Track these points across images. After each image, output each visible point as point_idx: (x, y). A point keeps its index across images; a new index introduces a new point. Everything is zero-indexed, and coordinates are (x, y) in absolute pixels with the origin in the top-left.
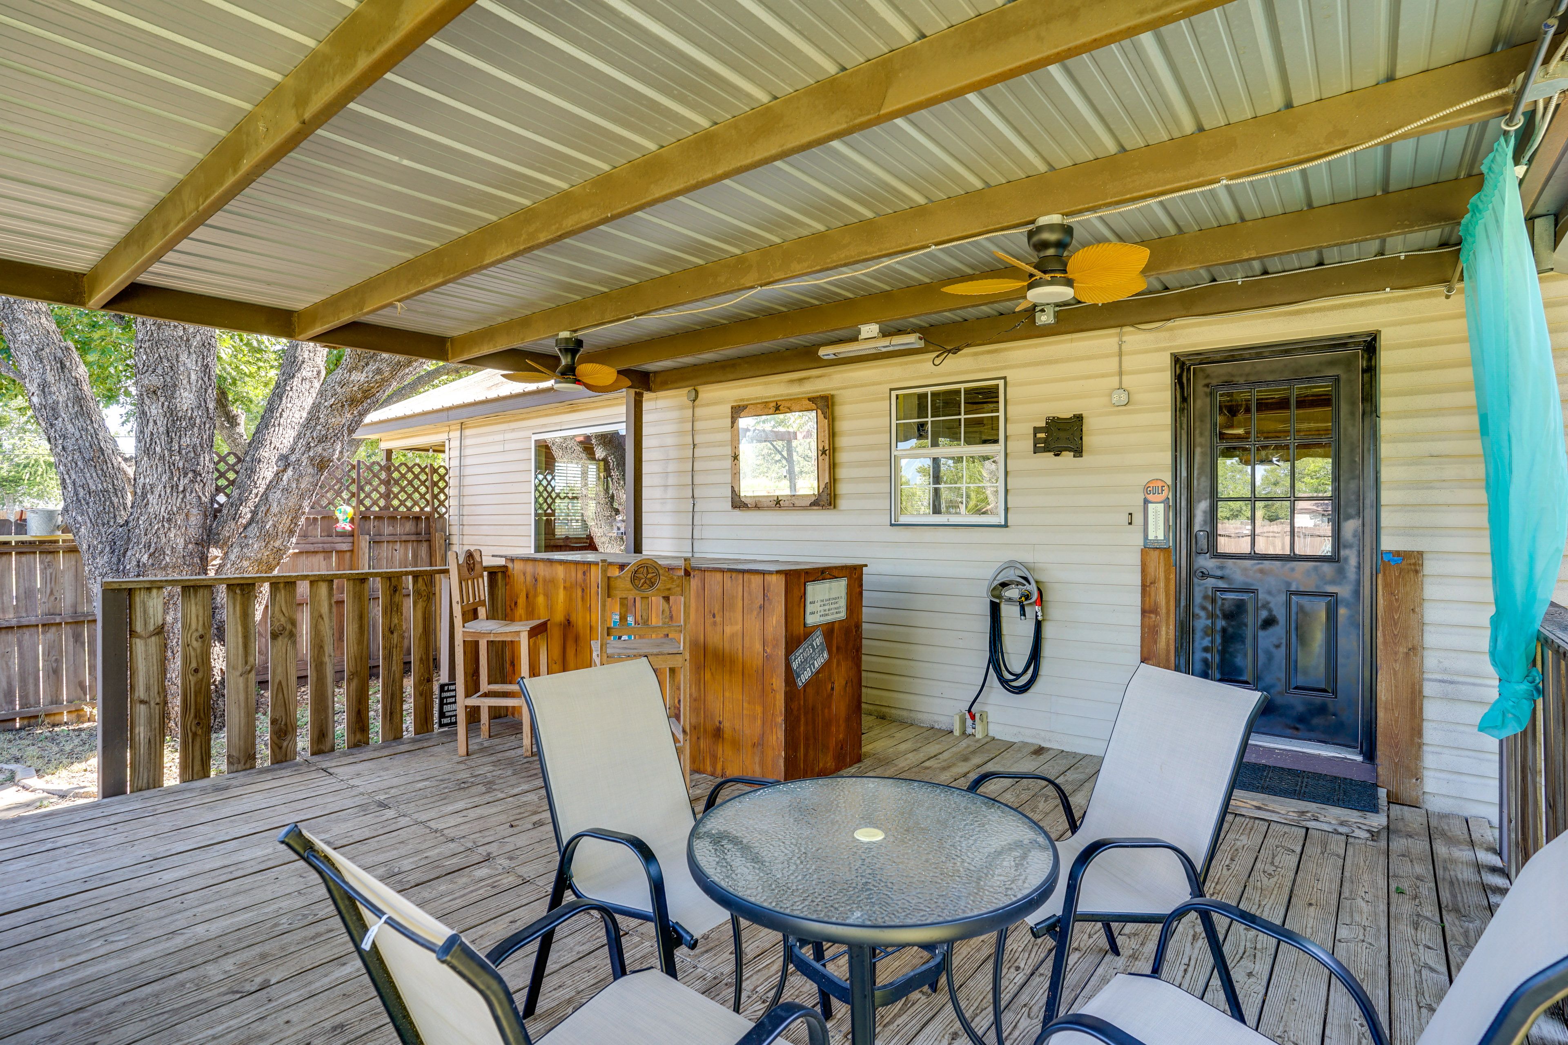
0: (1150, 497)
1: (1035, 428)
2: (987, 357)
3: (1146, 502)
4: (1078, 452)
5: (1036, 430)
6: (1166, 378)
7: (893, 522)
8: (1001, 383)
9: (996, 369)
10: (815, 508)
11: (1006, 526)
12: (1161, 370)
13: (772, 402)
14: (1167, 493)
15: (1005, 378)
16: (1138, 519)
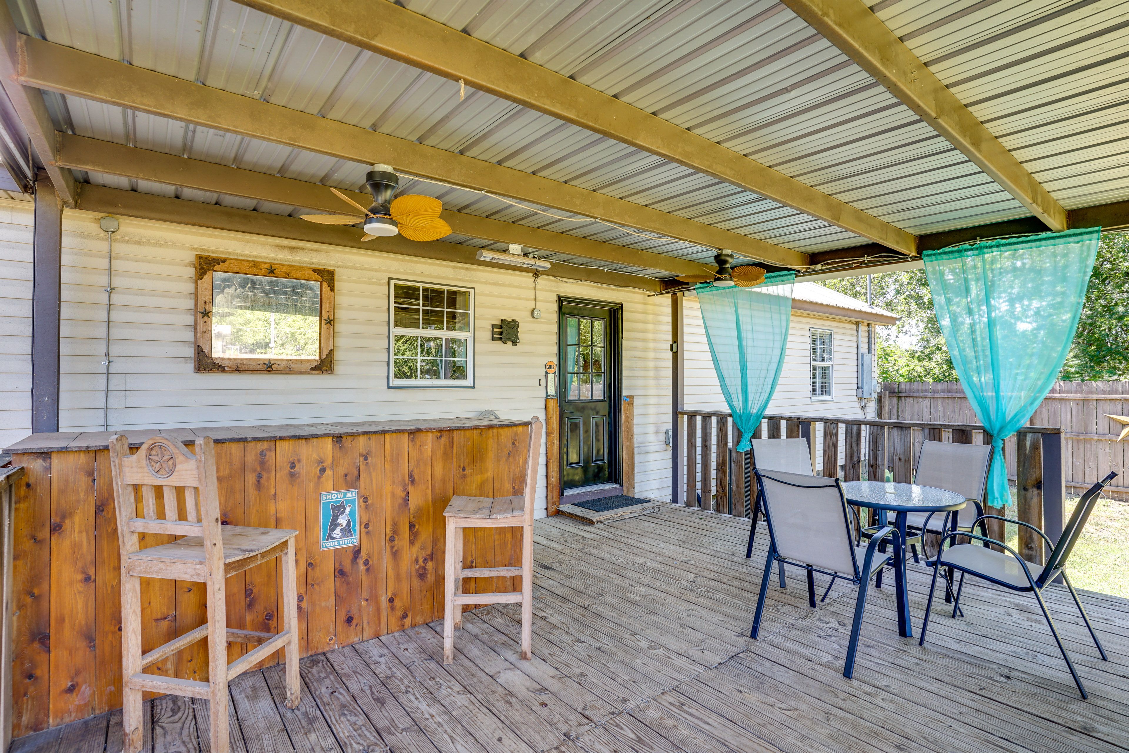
0: (548, 371)
1: (492, 325)
2: (463, 272)
3: (547, 373)
4: (514, 343)
5: (493, 326)
6: (555, 307)
7: (391, 385)
8: (472, 291)
9: (467, 281)
10: (314, 372)
11: (474, 387)
12: (551, 302)
13: (266, 263)
14: (556, 369)
15: (474, 289)
16: (543, 383)
